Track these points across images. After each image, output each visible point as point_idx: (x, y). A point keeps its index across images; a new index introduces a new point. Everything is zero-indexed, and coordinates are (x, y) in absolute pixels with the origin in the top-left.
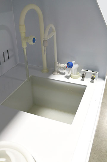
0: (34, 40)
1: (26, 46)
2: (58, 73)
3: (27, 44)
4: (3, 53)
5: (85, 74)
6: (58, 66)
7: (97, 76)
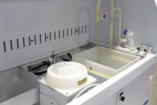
0: (104, 16)
1: (99, 21)
2: (120, 46)
3: (100, 19)
4: (82, 26)
5: (141, 48)
6: (120, 41)
7: (150, 51)
